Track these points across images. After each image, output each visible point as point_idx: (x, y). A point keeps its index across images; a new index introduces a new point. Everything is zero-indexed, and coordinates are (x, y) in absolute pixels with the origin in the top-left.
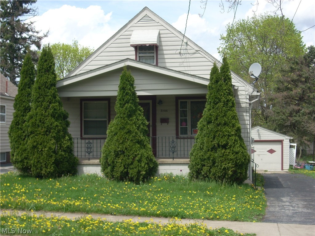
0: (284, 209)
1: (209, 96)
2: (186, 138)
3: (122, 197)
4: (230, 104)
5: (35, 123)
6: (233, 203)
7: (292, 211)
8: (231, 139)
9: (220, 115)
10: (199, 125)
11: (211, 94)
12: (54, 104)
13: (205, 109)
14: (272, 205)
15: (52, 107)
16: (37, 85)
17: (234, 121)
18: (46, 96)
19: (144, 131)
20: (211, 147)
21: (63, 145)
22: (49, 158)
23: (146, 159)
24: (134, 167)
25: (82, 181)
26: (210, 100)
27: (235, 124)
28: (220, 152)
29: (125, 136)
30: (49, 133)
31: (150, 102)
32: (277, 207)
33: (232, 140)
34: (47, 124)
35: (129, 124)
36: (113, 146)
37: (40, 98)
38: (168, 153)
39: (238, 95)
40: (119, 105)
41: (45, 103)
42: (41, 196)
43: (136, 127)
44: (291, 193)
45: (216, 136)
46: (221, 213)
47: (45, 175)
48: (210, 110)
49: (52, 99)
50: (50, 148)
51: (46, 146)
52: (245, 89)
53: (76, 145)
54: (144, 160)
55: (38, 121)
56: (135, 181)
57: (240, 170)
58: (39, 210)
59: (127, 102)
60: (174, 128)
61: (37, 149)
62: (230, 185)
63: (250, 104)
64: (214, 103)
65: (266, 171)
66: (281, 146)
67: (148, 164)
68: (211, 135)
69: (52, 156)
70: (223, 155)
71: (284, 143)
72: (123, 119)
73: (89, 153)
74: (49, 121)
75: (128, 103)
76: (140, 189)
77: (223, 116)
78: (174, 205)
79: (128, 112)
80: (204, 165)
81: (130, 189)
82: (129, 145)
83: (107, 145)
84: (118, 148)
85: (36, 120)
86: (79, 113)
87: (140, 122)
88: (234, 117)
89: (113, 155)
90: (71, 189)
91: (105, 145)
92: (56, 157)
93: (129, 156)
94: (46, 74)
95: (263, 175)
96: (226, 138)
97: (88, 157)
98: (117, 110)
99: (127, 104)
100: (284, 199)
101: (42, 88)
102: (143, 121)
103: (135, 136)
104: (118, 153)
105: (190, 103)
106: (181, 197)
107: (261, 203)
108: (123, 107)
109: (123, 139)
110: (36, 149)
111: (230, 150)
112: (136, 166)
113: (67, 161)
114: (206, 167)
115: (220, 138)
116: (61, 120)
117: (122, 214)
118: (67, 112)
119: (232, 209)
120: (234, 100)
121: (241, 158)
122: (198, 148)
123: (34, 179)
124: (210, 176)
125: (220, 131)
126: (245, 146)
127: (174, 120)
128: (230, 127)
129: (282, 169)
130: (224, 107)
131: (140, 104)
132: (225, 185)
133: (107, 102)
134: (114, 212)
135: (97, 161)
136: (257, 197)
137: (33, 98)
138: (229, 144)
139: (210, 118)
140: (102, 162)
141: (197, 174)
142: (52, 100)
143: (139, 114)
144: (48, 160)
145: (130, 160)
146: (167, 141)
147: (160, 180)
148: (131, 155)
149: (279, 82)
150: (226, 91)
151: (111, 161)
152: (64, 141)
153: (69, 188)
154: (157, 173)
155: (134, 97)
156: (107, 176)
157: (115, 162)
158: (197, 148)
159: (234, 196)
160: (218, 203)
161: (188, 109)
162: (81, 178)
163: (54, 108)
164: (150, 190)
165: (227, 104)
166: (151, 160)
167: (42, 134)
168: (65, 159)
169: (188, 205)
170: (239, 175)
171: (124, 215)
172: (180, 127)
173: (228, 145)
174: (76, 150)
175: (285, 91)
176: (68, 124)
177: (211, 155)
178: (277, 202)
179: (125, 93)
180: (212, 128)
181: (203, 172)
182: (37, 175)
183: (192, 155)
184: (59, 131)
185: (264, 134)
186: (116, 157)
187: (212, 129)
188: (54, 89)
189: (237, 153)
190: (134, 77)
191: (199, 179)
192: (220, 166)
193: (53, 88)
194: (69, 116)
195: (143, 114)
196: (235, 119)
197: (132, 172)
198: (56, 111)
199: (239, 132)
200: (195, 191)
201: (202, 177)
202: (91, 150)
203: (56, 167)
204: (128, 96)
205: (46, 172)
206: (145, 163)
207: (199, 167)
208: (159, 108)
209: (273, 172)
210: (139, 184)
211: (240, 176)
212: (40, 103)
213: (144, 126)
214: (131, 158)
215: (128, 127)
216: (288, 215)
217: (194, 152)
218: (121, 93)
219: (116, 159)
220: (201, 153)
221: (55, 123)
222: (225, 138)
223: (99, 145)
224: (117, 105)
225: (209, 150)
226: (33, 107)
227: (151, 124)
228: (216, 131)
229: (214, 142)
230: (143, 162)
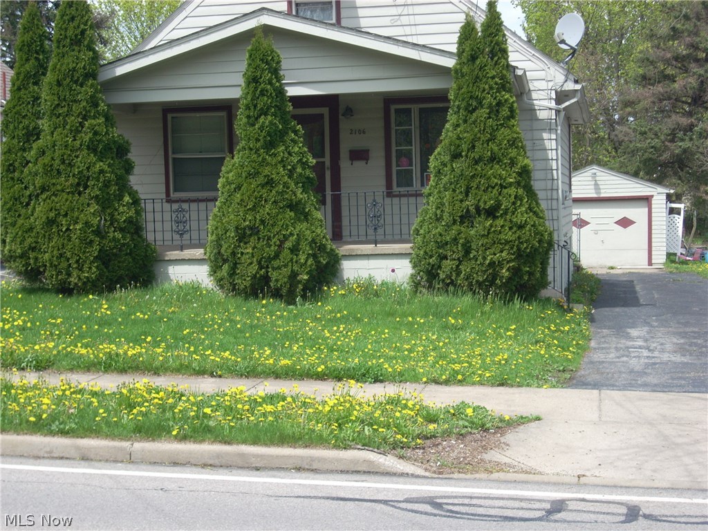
0: (627, 356)
1: (455, 94)
2: (404, 196)
3: (247, 335)
4: (505, 112)
5: (51, 166)
6: (507, 344)
7: (646, 361)
8: (507, 193)
9: (480, 138)
10: (433, 163)
11: (460, 89)
12: (93, 121)
13: (447, 126)
14: (603, 346)
15: (89, 128)
16: (54, 75)
17: (513, 152)
18: (75, 101)
19: (304, 180)
20: (459, 214)
21: (118, 217)
22: (85, 248)
23: (310, 246)
24: (282, 264)
25: (163, 298)
26: (457, 103)
27: (515, 158)
28: (482, 225)
29: (258, 192)
30: (85, 189)
31: (325, 111)
32: (613, 350)
33: (510, 196)
34: (79, 167)
35: (268, 164)
36: (232, 217)
37: (62, 107)
38: (362, 232)
39: (529, 90)
40: (245, 120)
41: (73, 118)
42: (58, 335)
43: (284, 170)
44: (654, 318)
45: (471, 188)
46: (469, 367)
47: (79, 287)
48: (458, 126)
49: (88, 109)
50: (87, 224)
51: (78, 218)
52: (546, 76)
53: (150, 217)
54: (306, 248)
55: (57, 161)
56: (285, 298)
57: (529, 267)
58: (45, 369)
59: (264, 112)
60: (383, 172)
61: (58, 226)
62: (504, 302)
63: (558, 112)
64: (466, 109)
65: (612, 268)
66: (646, 210)
67: (314, 256)
68: (461, 186)
69: (91, 242)
70: (488, 233)
71: (653, 202)
72: (256, 152)
73: (181, 235)
74: (84, 159)
75: (266, 114)
76: (296, 316)
77: (488, 141)
78: (366, 350)
79: (265, 137)
80: (445, 258)
81: (271, 316)
82: (268, 214)
83: (219, 214)
84: (244, 221)
85: (53, 159)
86: (161, 142)
87: (295, 159)
88: (514, 142)
89: (233, 237)
90: (133, 317)
91: (215, 215)
92: (102, 245)
93: (269, 239)
94: (73, 50)
95: (599, 277)
96: (495, 191)
97: (179, 242)
98: (240, 131)
99: (263, 117)
100: (634, 332)
101: (65, 82)
102: (303, 156)
103: (282, 193)
104: (245, 233)
105: (417, 113)
106: (386, 331)
107: (574, 343)
108: (253, 125)
109: (256, 199)
110: (54, 226)
111: (505, 220)
112: (286, 262)
113: (130, 254)
114: (449, 261)
115: (481, 193)
116: (112, 159)
117: (237, 375)
118: (126, 139)
119: (500, 357)
120: (513, 102)
121: (531, 239)
122: (430, 218)
123: (54, 295)
124: (459, 281)
125: (481, 176)
126: (541, 211)
127: (383, 153)
128: (504, 166)
129: (650, 263)
130: (489, 118)
131: (294, 117)
132: (493, 302)
133: (223, 114)
134: (218, 370)
135: (198, 253)
136: (566, 328)
137: (44, 107)
138: (503, 207)
139: (459, 146)
140: (208, 254)
141: (428, 278)
142: (89, 111)
143: (292, 140)
144: (84, 252)
145: (272, 248)
146: (362, 202)
147: (343, 292)
148: (274, 236)
149: (645, 61)
150: (494, 80)
151: (230, 251)
152: (119, 208)
153: (130, 315)
154: (337, 278)
155: (280, 100)
156: (222, 287)
157: (238, 253)
158: (428, 216)
159: (513, 327)
160: (473, 344)
161: (413, 127)
162: (162, 291)
163: (93, 129)
164: (319, 316)
165: (497, 111)
166: (322, 248)
167: (68, 191)
168: (124, 248)
169: (399, 350)
170: (526, 278)
171: (241, 376)
172: (394, 169)
173: (499, 208)
174: (150, 226)
175: (659, 82)
176: (128, 168)
177: (459, 234)
178: (614, 339)
179: (259, 90)
180: (463, 170)
181: (443, 272)
182: (60, 287)
183: (417, 235)
184: (107, 185)
185: (607, 183)
186: (240, 242)
187: (463, 173)
188: (92, 86)
189: (521, 227)
190: (278, 51)
191: (433, 290)
192: (483, 258)
193: (90, 82)
194: (133, 149)
195: (302, 139)
196: (516, 147)
197: (278, 277)
198: (98, 138)
199: (526, 178)
200: (421, 318)
201: (441, 283)
202: (184, 227)
203: (102, 267)
204: (266, 98)
205: (80, 279)
206: (309, 254)
207: (433, 261)
208: (345, 125)
209: (628, 271)
210: (294, 303)
211: (529, 279)
212: (61, 118)
213: (304, 169)
214: (275, 243)
215: (267, 171)
216: (633, 369)
217: (421, 227)
218: (250, 92)
219: (239, 246)
220: (439, 229)
221: (98, 166)
222: (494, 193)
223: (203, 216)
224: (241, 119)
225: (455, 222)
226: (46, 128)
227: (328, 164)
228: (472, 176)
229: (467, 203)
230: (303, 252)
